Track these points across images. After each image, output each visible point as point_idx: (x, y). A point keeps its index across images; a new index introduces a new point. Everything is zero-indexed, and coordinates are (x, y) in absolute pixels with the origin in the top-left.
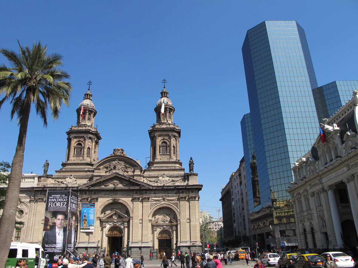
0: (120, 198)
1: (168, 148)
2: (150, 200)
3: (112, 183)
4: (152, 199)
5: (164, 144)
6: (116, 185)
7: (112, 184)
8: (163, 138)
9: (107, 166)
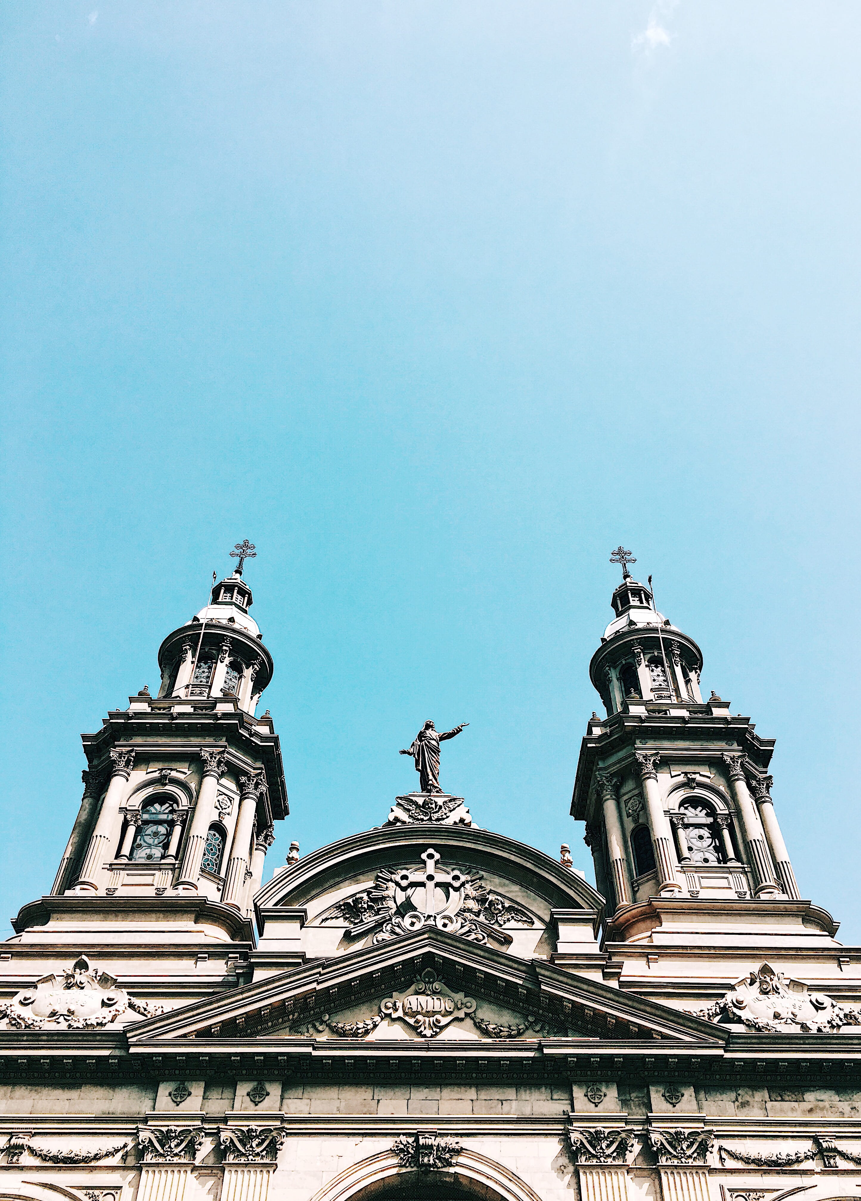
0: (466, 1143)
1: (726, 833)
2: (713, 1160)
3: (400, 1013)
4: (734, 1156)
5: (698, 816)
6: (428, 1032)
7: (399, 1019)
8: (681, 779)
9: (357, 901)
